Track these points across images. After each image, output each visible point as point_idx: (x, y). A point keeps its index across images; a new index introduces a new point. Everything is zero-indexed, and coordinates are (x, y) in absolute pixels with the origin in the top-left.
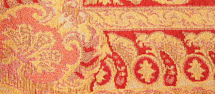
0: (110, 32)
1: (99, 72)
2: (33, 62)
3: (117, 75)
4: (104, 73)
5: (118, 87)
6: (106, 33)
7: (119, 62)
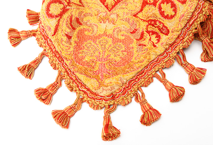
0: (137, 14)
1: (150, 38)
2: (110, 58)
3: (160, 30)
4: (155, 36)
5: (167, 34)
6: (135, 16)
7: (153, 23)
